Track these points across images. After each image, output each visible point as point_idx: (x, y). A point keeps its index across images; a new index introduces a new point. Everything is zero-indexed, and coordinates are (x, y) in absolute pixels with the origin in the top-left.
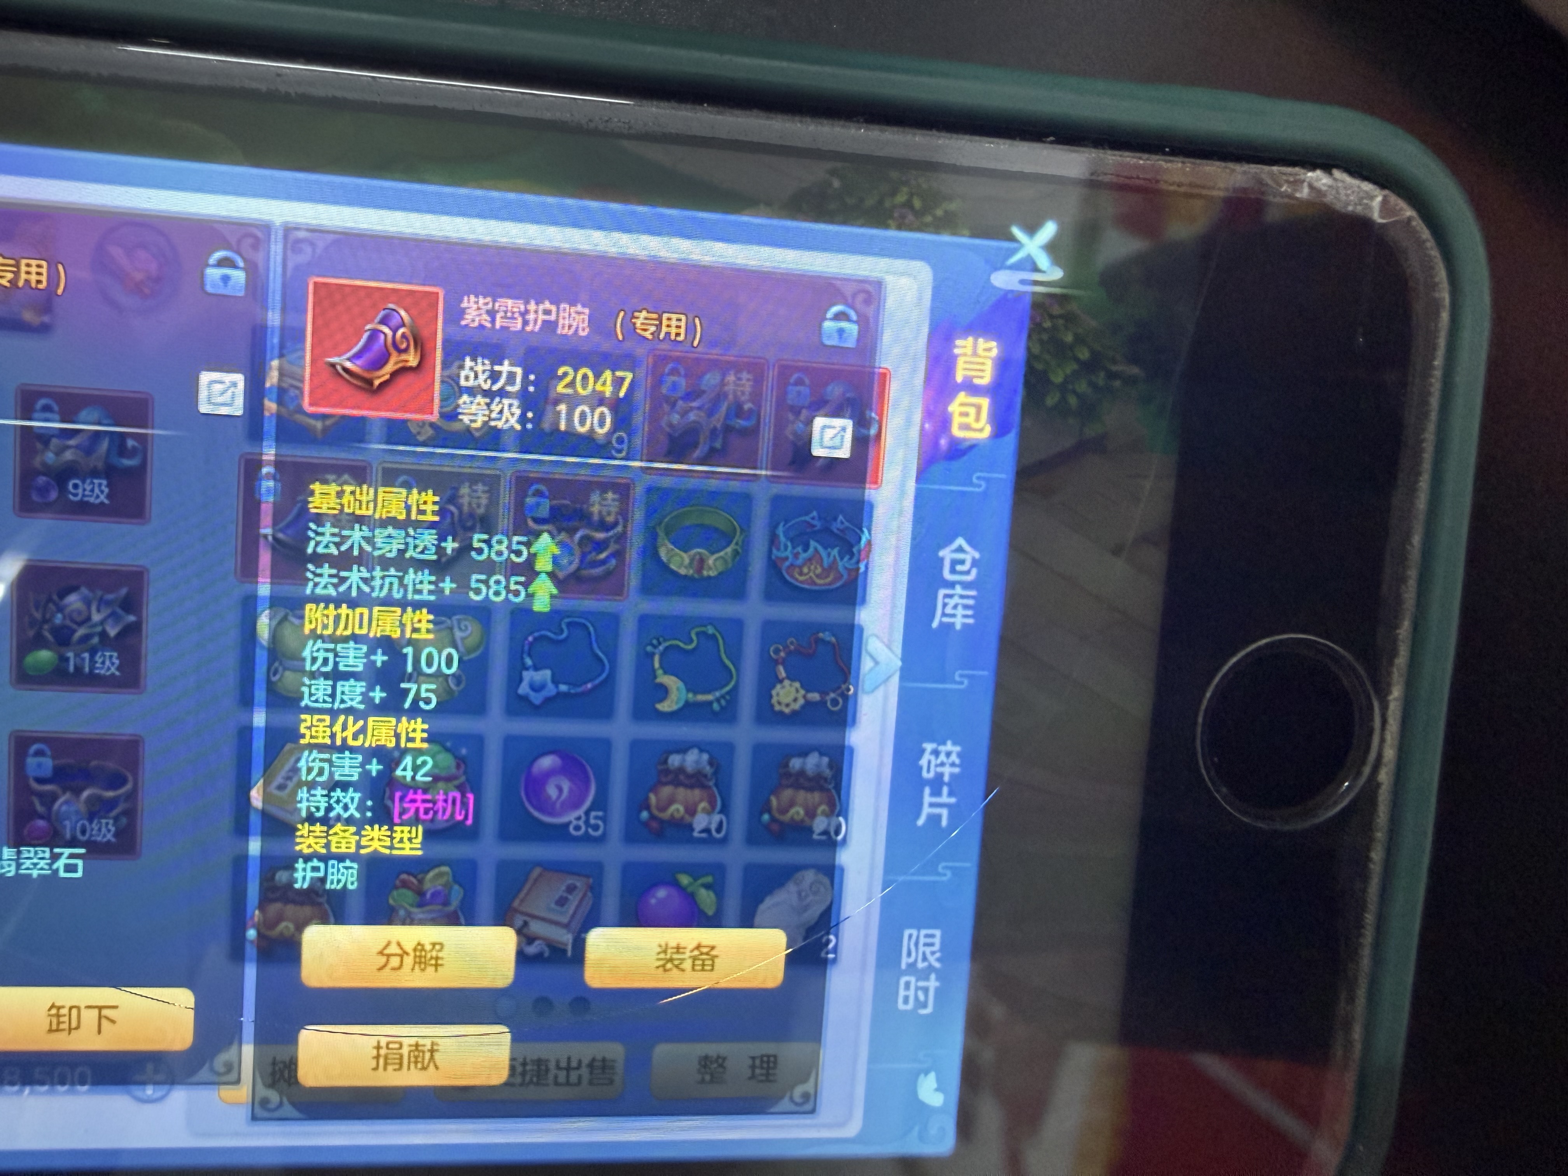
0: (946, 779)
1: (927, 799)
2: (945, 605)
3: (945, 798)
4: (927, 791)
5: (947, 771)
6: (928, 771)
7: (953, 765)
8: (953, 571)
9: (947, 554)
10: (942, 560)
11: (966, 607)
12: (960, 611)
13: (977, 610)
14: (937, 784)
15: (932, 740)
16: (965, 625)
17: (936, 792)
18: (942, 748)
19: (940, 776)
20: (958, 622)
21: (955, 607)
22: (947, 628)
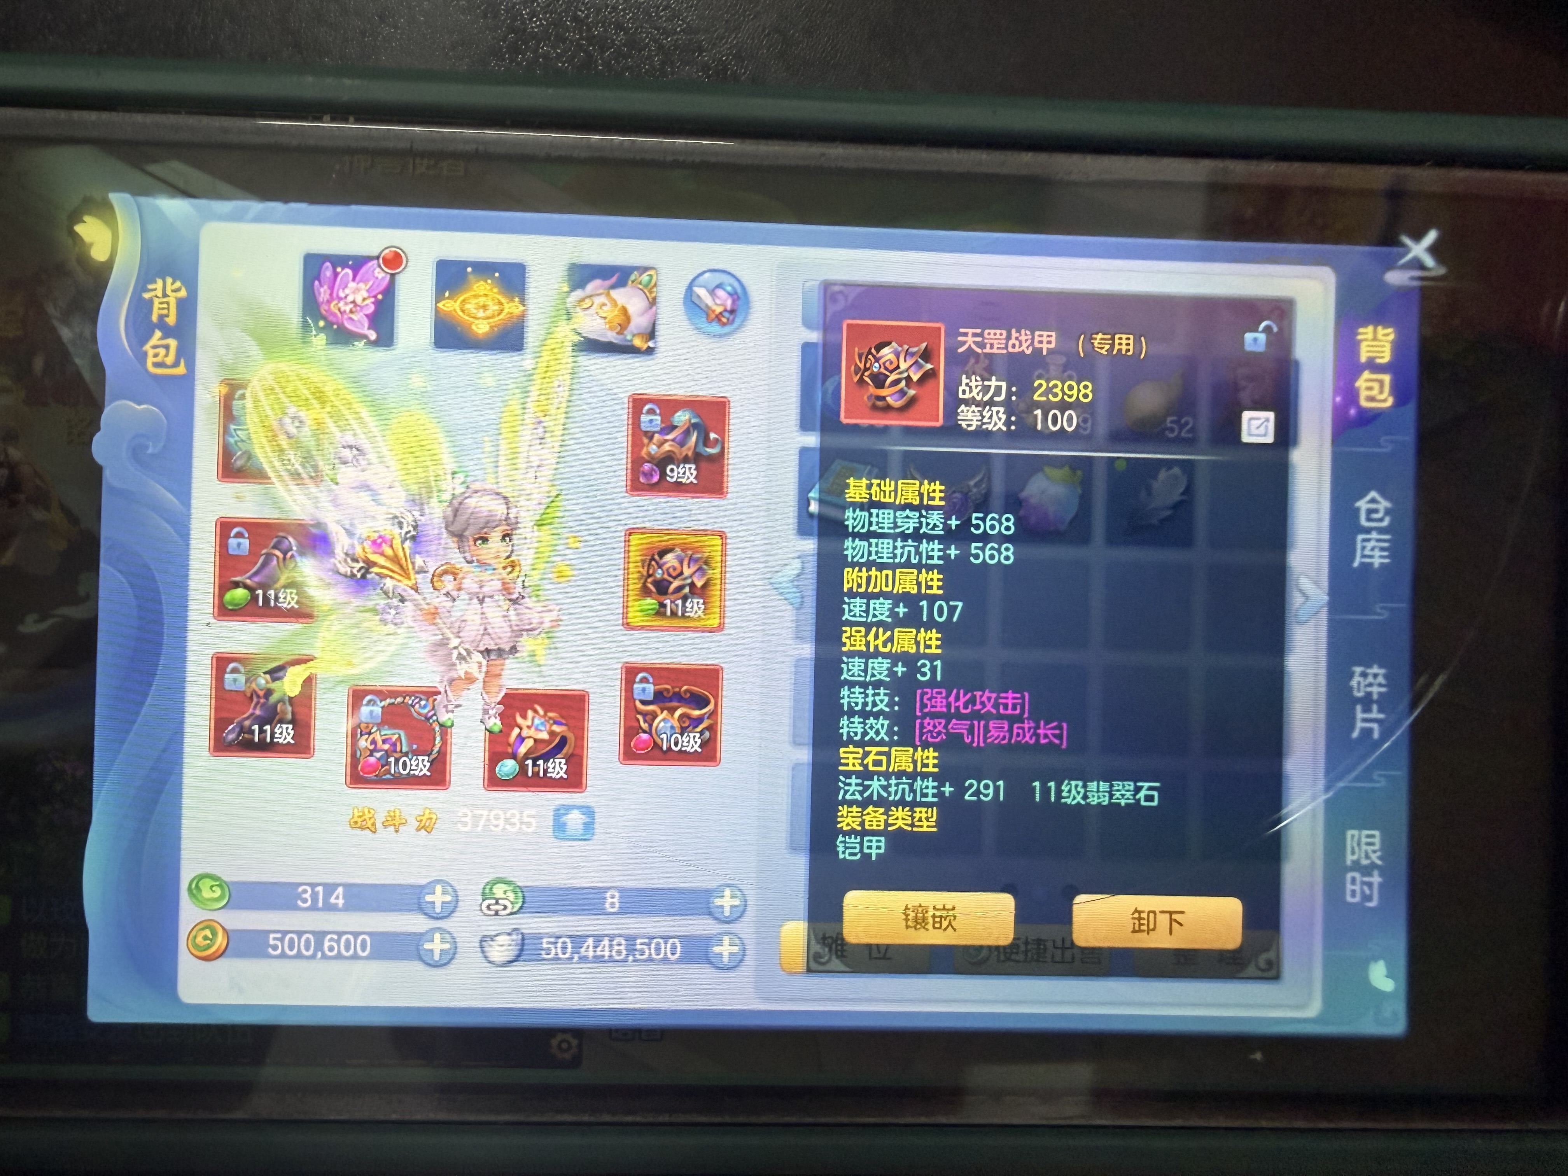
0: (1375, 697)
1: (1360, 715)
2: (1363, 548)
3: (1375, 714)
4: (1359, 708)
5: (1375, 690)
6: (1359, 690)
7: (1380, 685)
8: (1369, 519)
9: (1363, 505)
10: (1358, 510)
11: (1382, 549)
12: (1377, 553)
13: (1393, 551)
14: (1367, 702)
15: (1360, 665)
16: (1382, 564)
17: (1366, 709)
18: (1369, 671)
19: (1369, 694)
20: (1377, 562)
21: (1373, 549)
22: (1366, 567)
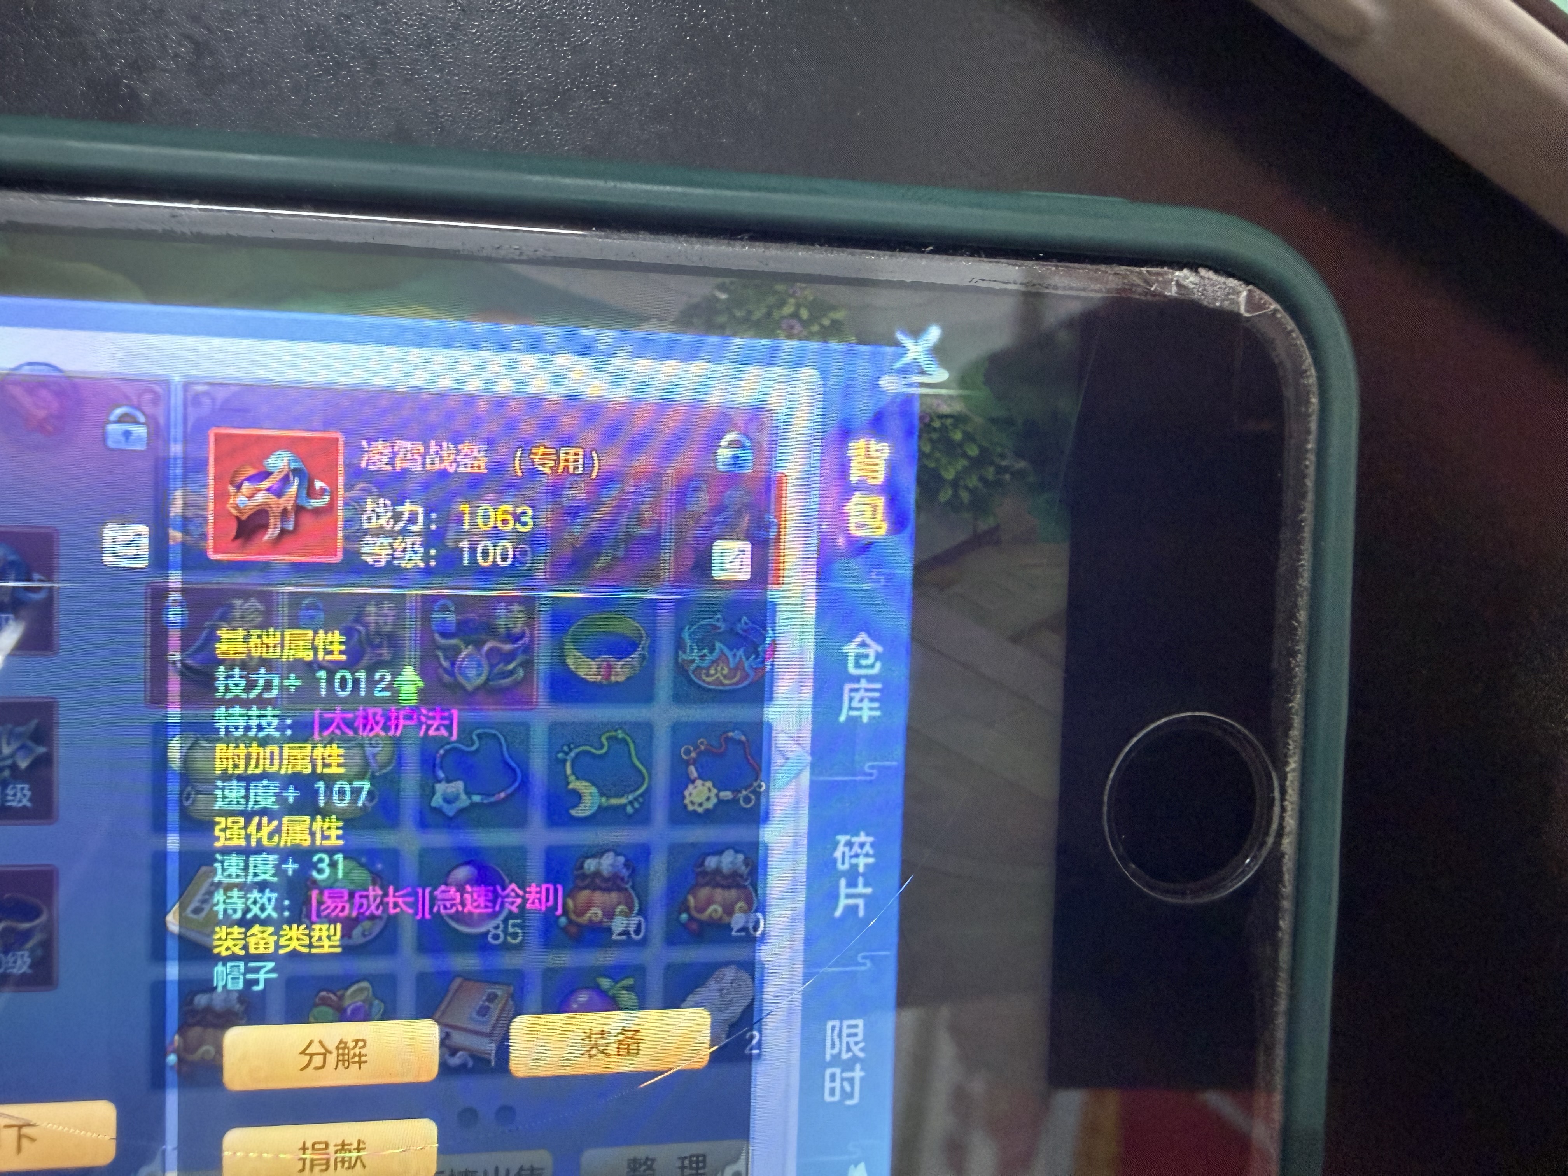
0: (861, 869)
1: (843, 890)
2: (851, 699)
3: (861, 889)
4: (843, 882)
5: (861, 862)
6: (843, 863)
7: (867, 855)
8: (858, 665)
9: (851, 649)
10: (845, 656)
11: (872, 700)
12: (866, 704)
13: (883, 702)
14: (852, 876)
15: (846, 833)
16: (871, 718)
17: (852, 884)
18: (855, 839)
19: (854, 867)
20: (865, 715)
21: (861, 700)
22: (854, 721)
